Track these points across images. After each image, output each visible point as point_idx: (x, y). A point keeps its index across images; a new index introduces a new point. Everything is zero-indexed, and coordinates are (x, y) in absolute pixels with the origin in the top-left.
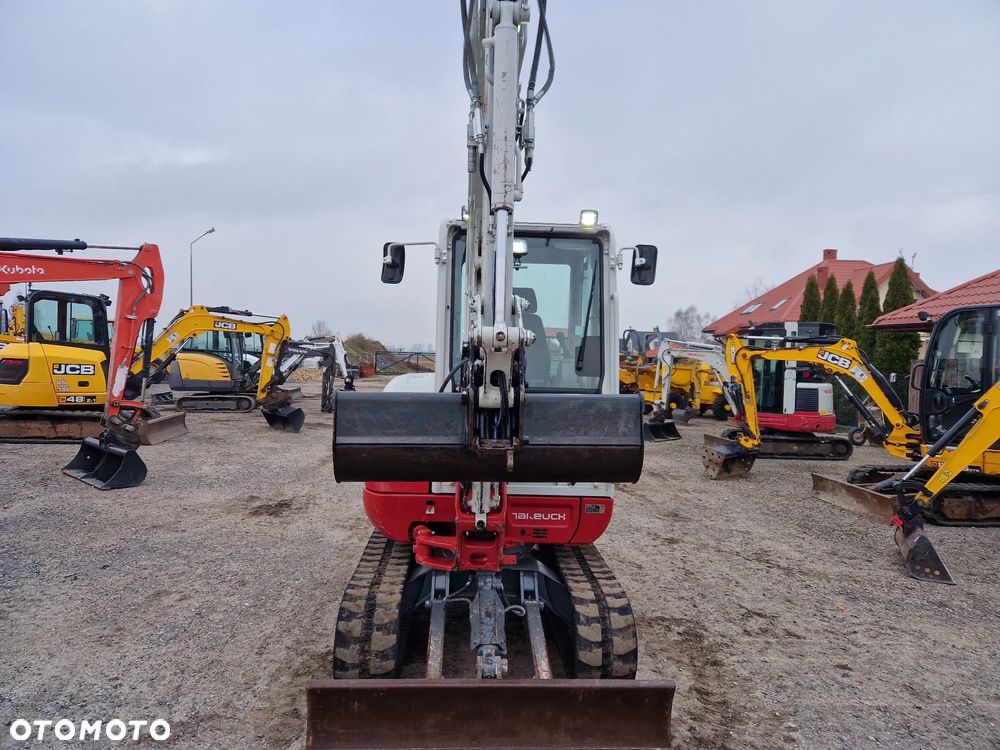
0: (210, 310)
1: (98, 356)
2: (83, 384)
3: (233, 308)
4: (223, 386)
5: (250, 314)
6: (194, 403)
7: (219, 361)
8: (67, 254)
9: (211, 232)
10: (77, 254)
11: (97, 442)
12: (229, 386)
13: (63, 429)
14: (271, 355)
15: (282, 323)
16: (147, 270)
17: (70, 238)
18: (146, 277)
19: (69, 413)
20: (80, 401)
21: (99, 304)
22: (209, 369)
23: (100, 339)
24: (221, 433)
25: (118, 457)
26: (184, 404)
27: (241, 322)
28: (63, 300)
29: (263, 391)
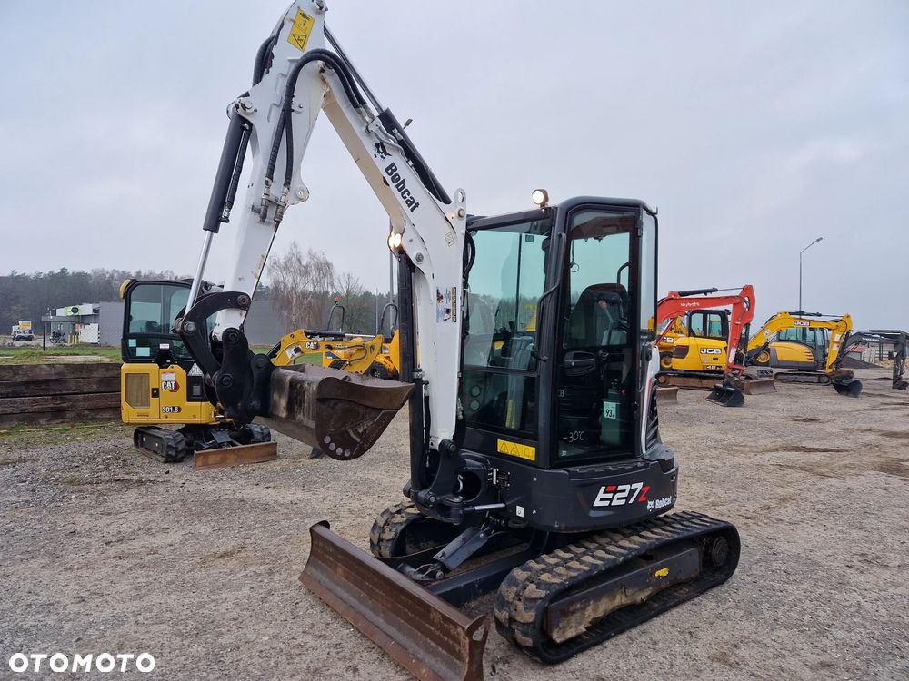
0: (791, 314)
1: (722, 344)
2: (715, 359)
3: (807, 311)
4: (809, 365)
5: (820, 315)
6: (786, 377)
7: (805, 348)
8: (709, 295)
9: (818, 240)
10: (714, 295)
11: (721, 386)
12: (812, 365)
13: (705, 383)
14: (836, 342)
15: (845, 320)
16: (747, 299)
17: (710, 288)
18: (746, 302)
19: (708, 374)
20: (714, 368)
21: (723, 315)
22: (797, 353)
23: (724, 335)
24: (797, 393)
25: (731, 392)
26: (780, 377)
27: (813, 321)
28: (705, 313)
29: (830, 367)
